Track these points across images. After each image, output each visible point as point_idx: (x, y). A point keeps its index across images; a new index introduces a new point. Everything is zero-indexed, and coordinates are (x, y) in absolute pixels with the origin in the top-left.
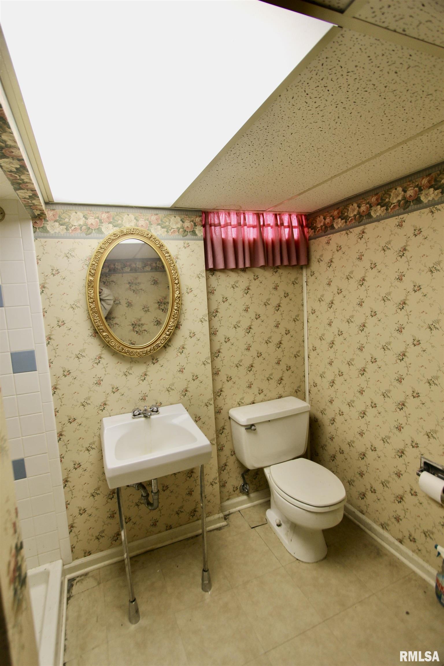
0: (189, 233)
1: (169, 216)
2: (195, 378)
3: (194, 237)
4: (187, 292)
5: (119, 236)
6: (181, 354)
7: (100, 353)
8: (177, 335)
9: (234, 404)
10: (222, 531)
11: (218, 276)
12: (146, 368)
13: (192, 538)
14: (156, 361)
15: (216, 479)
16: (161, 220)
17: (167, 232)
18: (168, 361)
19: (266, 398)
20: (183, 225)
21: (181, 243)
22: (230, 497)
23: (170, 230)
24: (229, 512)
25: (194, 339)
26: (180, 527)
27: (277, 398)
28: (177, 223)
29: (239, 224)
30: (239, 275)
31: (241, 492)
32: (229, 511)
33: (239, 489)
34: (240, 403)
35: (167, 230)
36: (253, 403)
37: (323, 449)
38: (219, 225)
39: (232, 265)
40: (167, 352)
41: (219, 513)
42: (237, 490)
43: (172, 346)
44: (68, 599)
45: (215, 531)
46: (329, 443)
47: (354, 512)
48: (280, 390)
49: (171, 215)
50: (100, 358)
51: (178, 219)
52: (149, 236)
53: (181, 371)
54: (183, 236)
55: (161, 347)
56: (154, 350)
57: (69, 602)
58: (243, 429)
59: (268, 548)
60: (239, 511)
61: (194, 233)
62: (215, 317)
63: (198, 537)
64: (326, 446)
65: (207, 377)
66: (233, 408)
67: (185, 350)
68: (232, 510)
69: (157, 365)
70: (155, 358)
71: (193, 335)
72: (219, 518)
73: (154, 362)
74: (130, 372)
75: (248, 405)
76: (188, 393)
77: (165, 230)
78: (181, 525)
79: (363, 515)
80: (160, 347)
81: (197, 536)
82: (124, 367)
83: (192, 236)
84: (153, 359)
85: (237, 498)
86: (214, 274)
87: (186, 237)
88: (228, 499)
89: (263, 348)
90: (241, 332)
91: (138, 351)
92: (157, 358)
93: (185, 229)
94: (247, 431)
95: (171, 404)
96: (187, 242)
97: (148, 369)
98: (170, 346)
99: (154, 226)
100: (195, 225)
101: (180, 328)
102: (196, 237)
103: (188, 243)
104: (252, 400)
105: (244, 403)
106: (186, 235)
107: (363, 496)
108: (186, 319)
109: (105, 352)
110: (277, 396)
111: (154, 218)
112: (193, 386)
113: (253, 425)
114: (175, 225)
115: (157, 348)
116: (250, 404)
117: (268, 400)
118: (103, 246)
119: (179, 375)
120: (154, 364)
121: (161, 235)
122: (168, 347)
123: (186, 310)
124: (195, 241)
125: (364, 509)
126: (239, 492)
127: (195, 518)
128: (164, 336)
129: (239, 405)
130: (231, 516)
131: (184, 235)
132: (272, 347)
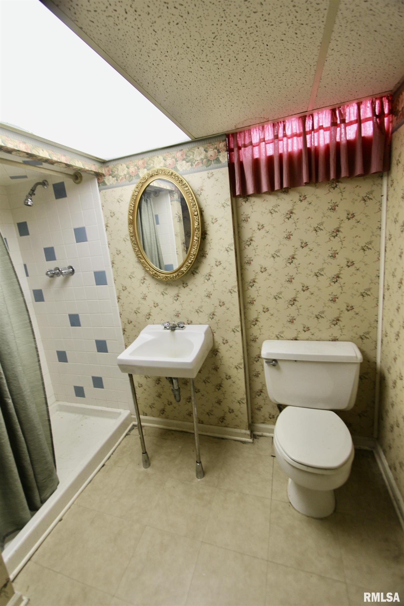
0: (212, 162)
1: (193, 148)
2: (222, 304)
3: (218, 165)
4: (212, 222)
5: (147, 179)
6: (208, 280)
7: (144, 275)
8: (203, 263)
9: (271, 336)
11: (252, 202)
12: (178, 290)
13: (218, 438)
16: (186, 155)
17: (192, 165)
19: (313, 337)
20: (206, 155)
21: (205, 174)
22: (266, 422)
23: (194, 163)
24: (262, 434)
25: (220, 268)
26: (210, 426)
27: (330, 341)
28: (200, 154)
29: (276, 137)
30: (279, 198)
32: (263, 433)
34: (279, 336)
35: (192, 163)
36: (296, 340)
38: (251, 143)
39: (265, 188)
40: (195, 278)
43: (199, 273)
44: (127, 435)
48: (335, 331)
49: (194, 147)
50: (144, 279)
51: (202, 149)
52: (170, 173)
53: (209, 296)
54: (207, 167)
55: (184, 273)
56: (179, 276)
57: (127, 436)
59: (271, 478)
61: (218, 160)
62: (249, 246)
63: (223, 440)
65: (234, 305)
67: (211, 278)
68: (265, 434)
69: (187, 289)
70: (185, 283)
71: (218, 264)
73: (184, 286)
74: (166, 292)
75: (289, 340)
76: (215, 317)
77: (190, 163)
82: (161, 288)
83: (216, 165)
84: (183, 284)
85: (273, 425)
86: (247, 201)
87: (210, 167)
88: (263, 423)
89: (311, 282)
90: (281, 262)
91: (167, 275)
92: (187, 282)
93: (208, 158)
95: (200, 324)
96: (211, 171)
97: (180, 292)
98: (198, 273)
99: (179, 163)
100: (219, 152)
101: (206, 257)
102: (220, 165)
103: (212, 173)
104: (294, 335)
105: (284, 337)
106: (210, 165)
108: (212, 248)
109: (147, 275)
110: (330, 338)
111: (179, 154)
112: (220, 311)
113: (275, 360)
114: (199, 157)
116: (292, 340)
117: (317, 340)
118: (137, 190)
119: (207, 299)
120: (184, 287)
121: (186, 169)
122: (196, 274)
123: (211, 240)
124: (219, 169)
128: (187, 263)
129: (277, 338)
131: (208, 164)
132: (324, 281)
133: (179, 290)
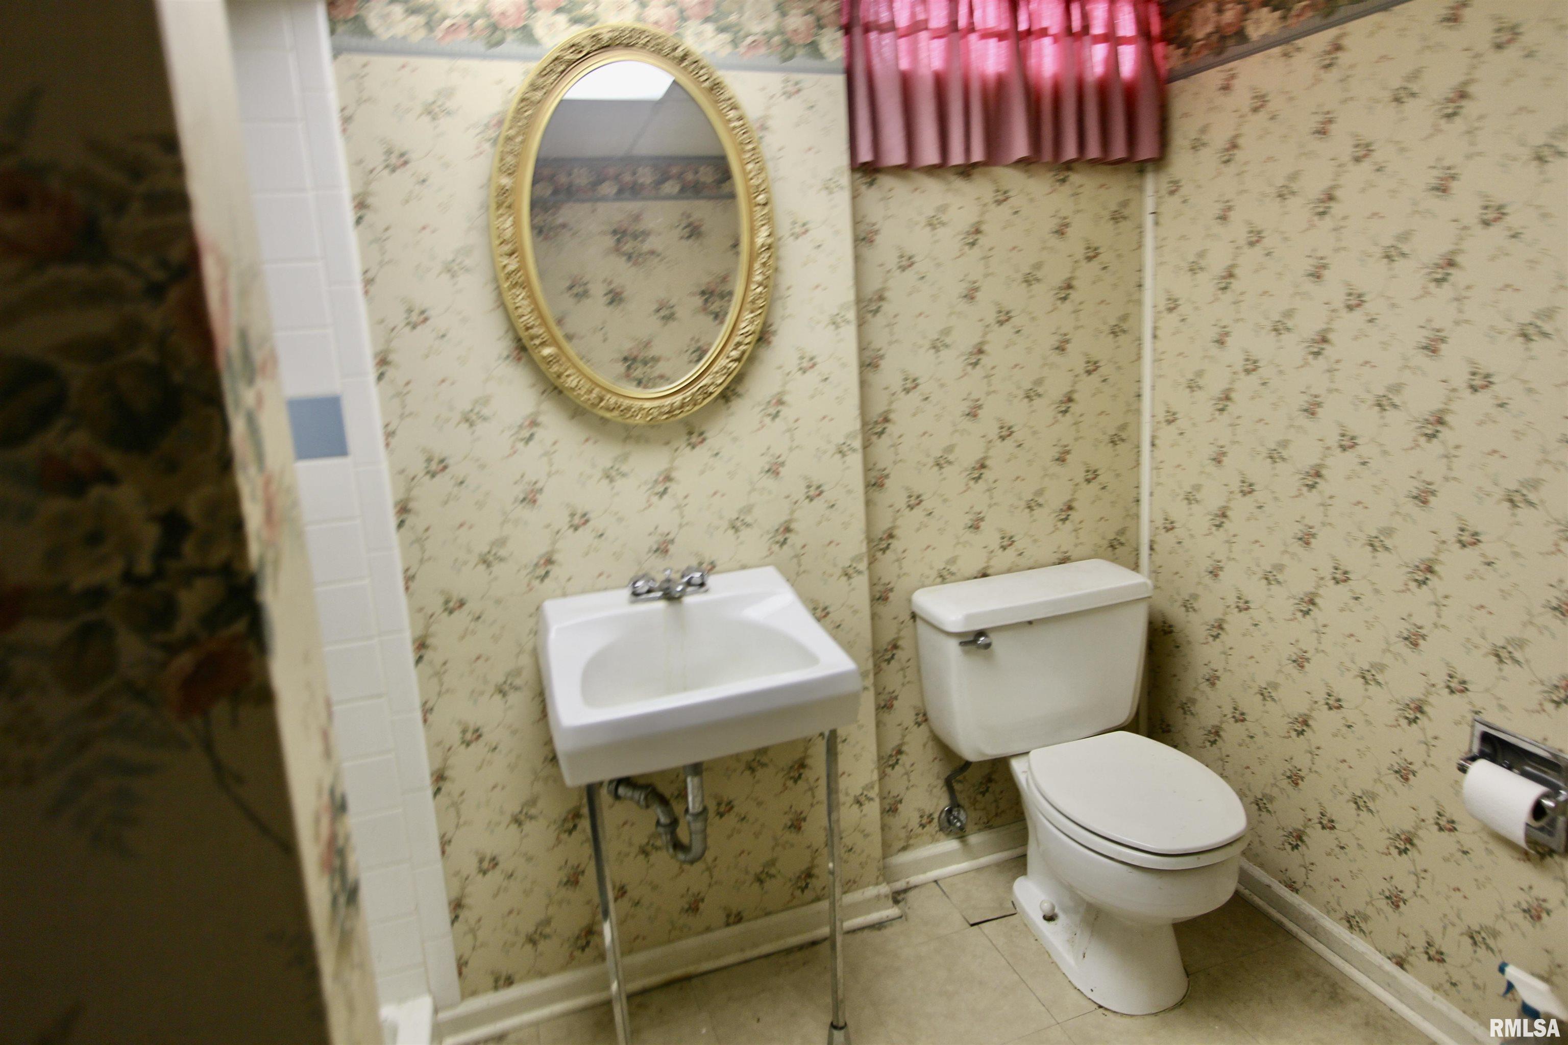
0: (799, 50)
2: (815, 492)
3: (816, 63)
4: (793, 234)
6: (773, 419)
7: (537, 409)
8: (762, 362)
9: (928, 577)
10: (887, 932)
11: (885, 190)
12: (669, 459)
13: (801, 947)
14: (700, 439)
15: (872, 787)
17: (734, 44)
18: (735, 439)
19: (1023, 561)
20: (780, 23)
21: (774, 80)
22: (911, 842)
23: (743, 39)
24: (908, 883)
25: (812, 377)
26: (768, 919)
27: (1054, 564)
28: (762, 17)
29: (953, 25)
30: (951, 187)
31: (941, 830)
32: (907, 880)
33: (936, 820)
34: (945, 573)
35: (734, 38)
36: (984, 576)
37: (1185, 713)
38: (893, 26)
39: (930, 154)
40: (732, 414)
41: (877, 884)
42: (930, 822)
43: (746, 395)
45: (866, 932)
46: (1203, 692)
47: (1269, 886)
48: (1064, 538)
50: (536, 424)
52: (680, 54)
53: (774, 471)
54: (782, 60)
55: (714, 396)
56: (695, 405)
58: (953, 647)
59: (1015, 977)
60: (936, 881)
61: (814, 49)
62: (874, 315)
63: (817, 947)
64: (1193, 701)
65: (849, 492)
66: (923, 586)
67: (784, 411)
68: (914, 880)
69: (702, 452)
70: (697, 429)
71: (808, 364)
72: (878, 897)
73: (692, 440)
74: (624, 468)
75: (968, 579)
76: (792, 538)
77: (728, 36)
78: (768, 914)
79: (1294, 894)
80: (711, 393)
81: (814, 943)
82: (603, 454)
83: (810, 61)
84: (690, 433)
85: (930, 846)
86: (873, 184)
87: (790, 63)
88: (905, 849)
89: (1016, 413)
90: (952, 361)
91: (648, 405)
92: (703, 429)
93: (787, 36)
94: (966, 653)
95: (743, 567)
96: (793, 76)
97: (676, 463)
98: (740, 395)
99: (693, 25)
100: (819, 25)
101: (769, 343)
102: (821, 64)
103: (798, 82)
104: (979, 566)
105: (957, 574)
106: (791, 57)
107: (1297, 839)
108: (790, 316)
109: (550, 406)
110: (1055, 557)
112: (806, 517)
113: (981, 633)
114: (759, 24)
115: (704, 399)
116: (976, 578)
117: (1028, 569)
118: (540, 82)
119: (769, 482)
120: (693, 447)
121: (716, 52)
122: (733, 398)
123: (791, 288)
124: (818, 76)
125: (1299, 875)
126: (937, 828)
127: (809, 894)
128: (722, 362)
130: (911, 895)
131: (787, 55)
132: (1045, 409)
133: (673, 460)
